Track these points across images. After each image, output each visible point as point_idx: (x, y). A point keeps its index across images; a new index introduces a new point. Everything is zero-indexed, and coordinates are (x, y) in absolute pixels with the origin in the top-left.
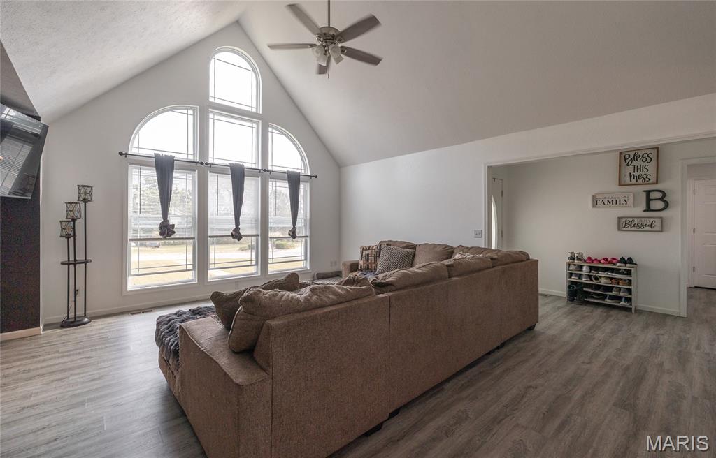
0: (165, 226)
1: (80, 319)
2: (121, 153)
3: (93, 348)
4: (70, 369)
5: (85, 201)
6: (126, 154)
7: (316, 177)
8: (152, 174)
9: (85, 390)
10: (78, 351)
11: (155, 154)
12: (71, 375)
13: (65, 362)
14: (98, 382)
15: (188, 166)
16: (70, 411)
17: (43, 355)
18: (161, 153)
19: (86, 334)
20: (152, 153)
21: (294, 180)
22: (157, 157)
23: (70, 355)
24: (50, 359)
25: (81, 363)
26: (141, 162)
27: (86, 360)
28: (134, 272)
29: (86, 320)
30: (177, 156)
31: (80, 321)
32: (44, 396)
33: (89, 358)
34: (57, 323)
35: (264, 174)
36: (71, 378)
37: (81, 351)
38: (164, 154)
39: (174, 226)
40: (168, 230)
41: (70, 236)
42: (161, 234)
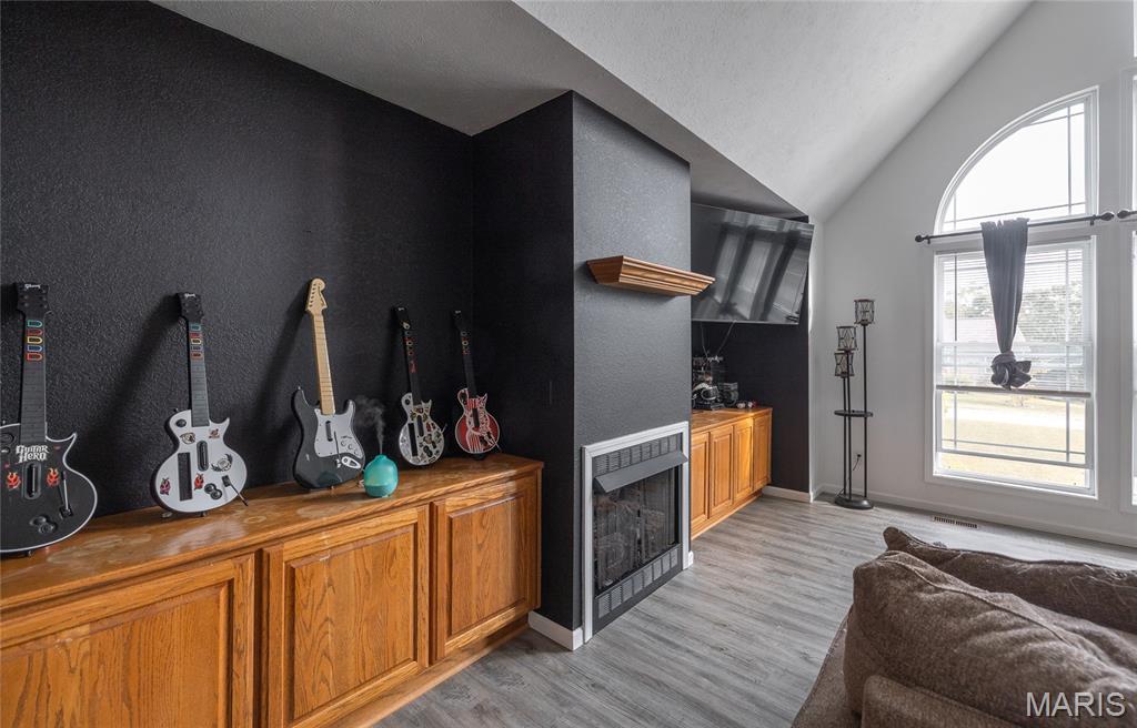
0: (1005, 365)
1: (857, 499)
2: (919, 239)
3: (845, 550)
4: (799, 565)
5: (864, 324)
6: (928, 238)
9: (793, 606)
10: (826, 545)
11: (982, 224)
12: (796, 574)
13: (803, 553)
14: (813, 603)
16: (759, 623)
17: (793, 532)
18: (995, 220)
19: (853, 525)
20: (976, 225)
22: (988, 229)
23: (815, 546)
24: (794, 540)
25: (816, 562)
26: (956, 245)
27: (825, 562)
28: (946, 445)
29: (865, 503)
30: (1033, 217)
31: (855, 502)
32: (756, 584)
33: (830, 561)
34: (832, 495)
36: (793, 578)
37: (830, 546)
38: (1003, 219)
39: (1027, 365)
40: (1013, 372)
41: (846, 375)
42: (995, 380)
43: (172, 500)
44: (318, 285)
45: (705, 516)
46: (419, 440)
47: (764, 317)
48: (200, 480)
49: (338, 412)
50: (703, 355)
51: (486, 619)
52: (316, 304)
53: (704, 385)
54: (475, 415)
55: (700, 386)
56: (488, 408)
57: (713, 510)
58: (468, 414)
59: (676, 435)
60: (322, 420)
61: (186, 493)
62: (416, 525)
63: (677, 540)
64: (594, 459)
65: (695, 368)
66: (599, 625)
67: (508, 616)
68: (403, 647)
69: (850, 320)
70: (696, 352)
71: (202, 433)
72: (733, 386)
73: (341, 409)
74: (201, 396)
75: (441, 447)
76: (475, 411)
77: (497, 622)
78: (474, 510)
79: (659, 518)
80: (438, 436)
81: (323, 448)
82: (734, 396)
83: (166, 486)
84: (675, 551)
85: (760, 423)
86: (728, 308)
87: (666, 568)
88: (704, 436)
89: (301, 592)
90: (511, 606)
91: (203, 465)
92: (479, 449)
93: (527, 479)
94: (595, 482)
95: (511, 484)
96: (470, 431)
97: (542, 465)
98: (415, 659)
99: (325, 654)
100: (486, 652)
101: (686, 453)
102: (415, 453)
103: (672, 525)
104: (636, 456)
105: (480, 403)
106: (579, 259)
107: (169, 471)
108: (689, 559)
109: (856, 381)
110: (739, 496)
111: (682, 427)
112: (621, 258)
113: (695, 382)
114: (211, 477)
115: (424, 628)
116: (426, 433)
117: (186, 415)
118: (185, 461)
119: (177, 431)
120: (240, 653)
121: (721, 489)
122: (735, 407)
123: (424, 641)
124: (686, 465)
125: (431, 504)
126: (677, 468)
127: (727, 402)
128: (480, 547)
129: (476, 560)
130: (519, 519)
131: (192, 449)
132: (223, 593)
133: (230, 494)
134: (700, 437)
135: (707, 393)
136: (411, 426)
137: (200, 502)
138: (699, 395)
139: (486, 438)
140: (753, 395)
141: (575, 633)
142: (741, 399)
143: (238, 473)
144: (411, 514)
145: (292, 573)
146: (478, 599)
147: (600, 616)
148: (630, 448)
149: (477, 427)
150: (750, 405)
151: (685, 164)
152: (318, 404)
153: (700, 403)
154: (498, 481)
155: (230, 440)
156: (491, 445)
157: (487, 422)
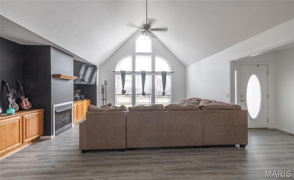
2: (113, 72)
5: (106, 85)
6: (115, 72)
7: (173, 72)
8: (120, 76)
15: (130, 73)
21: (164, 75)
22: (121, 72)
26: (118, 73)
28: (117, 103)
30: (126, 71)
35: (153, 73)
38: (123, 70)
39: (126, 91)
40: (124, 92)
41: (103, 93)
42: (122, 93)
45: (76, 119)
46: (13, 107)
47: (90, 83)
50: (76, 90)
51: (33, 136)
53: (77, 96)
54: (25, 102)
55: (76, 96)
56: (28, 100)
57: (78, 118)
58: (24, 102)
59: (71, 104)
62: (19, 119)
63: (71, 122)
64: (55, 107)
65: (75, 93)
66: (56, 135)
67: (37, 136)
68: (17, 140)
69: (104, 84)
70: (75, 89)
72: (83, 96)
75: (18, 108)
76: (25, 101)
77: (35, 137)
78: (30, 117)
79: (67, 118)
80: (17, 106)
82: (83, 98)
84: (70, 124)
85: (88, 102)
86: (83, 80)
87: (69, 126)
88: (76, 104)
90: (38, 134)
92: (27, 108)
93: (41, 112)
94: (55, 111)
95: (38, 113)
96: (25, 105)
97: (44, 109)
98: (19, 142)
99: (3, 141)
100: (32, 143)
101: (72, 106)
103: (70, 119)
104: (63, 107)
105: (27, 100)
106: (52, 74)
108: (73, 125)
109: (104, 94)
110: (83, 116)
111: (72, 102)
112: (61, 74)
113: (74, 95)
115: (21, 137)
116: (15, 105)
121: (80, 114)
122: (83, 100)
123: (21, 140)
124: (73, 109)
125: (22, 116)
126: (71, 109)
127: (82, 99)
128: (32, 124)
129: (31, 126)
130: (39, 119)
134: (75, 105)
135: (77, 97)
136: (11, 104)
138: (76, 98)
139: (28, 106)
140: (87, 97)
141: (52, 136)
142: (84, 98)
144: (19, 117)
146: (31, 133)
147: (56, 134)
148: (62, 106)
149: (26, 104)
150: (86, 99)
151: (73, 57)
153: (76, 100)
154: (35, 112)
156: (30, 107)
157: (28, 103)
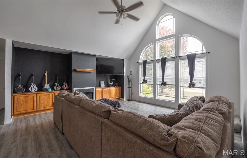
5: (131, 75)
6: (139, 62)
22: (143, 61)
29: (131, 100)
35: (177, 59)
43: (31, 90)
44: (47, 72)
46: (57, 87)
48: (33, 89)
49: (47, 84)
52: (46, 74)
54: (65, 85)
56: (67, 85)
58: (64, 85)
60: (45, 85)
61: (32, 90)
62: (53, 94)
64: (75, 90)
71: (34, 85)
73: (48, 84)
74: (34, 82)
75: (60, 88)
81: (45, 87)
83: (30, 89)
85: (117, 89)
88: (101, 89)
89: (40, 98)
91: (33, 88)
92: (66, 89)
96: (64, 87)
99: (42, 103)
102: (56, 89)
105: (66, 84)
106: (73, 69)
107: (30, 88)
111: (93, 88)
114: (34, 89)
116: (58, 87)
117: (32, 84)
118: (32, 87)
119: (31, 85)
120: (35, 102)
131: (33, 87)
132: (33, 97)
133: (36, 91)
136: (56, 86)
137: (33, 91)
143: (37, 89)
145: (39, 96)
151: (95, 56)
152: (45, 83)
155: (36, 86)
156: (67, 89)
157: (67, 86)
